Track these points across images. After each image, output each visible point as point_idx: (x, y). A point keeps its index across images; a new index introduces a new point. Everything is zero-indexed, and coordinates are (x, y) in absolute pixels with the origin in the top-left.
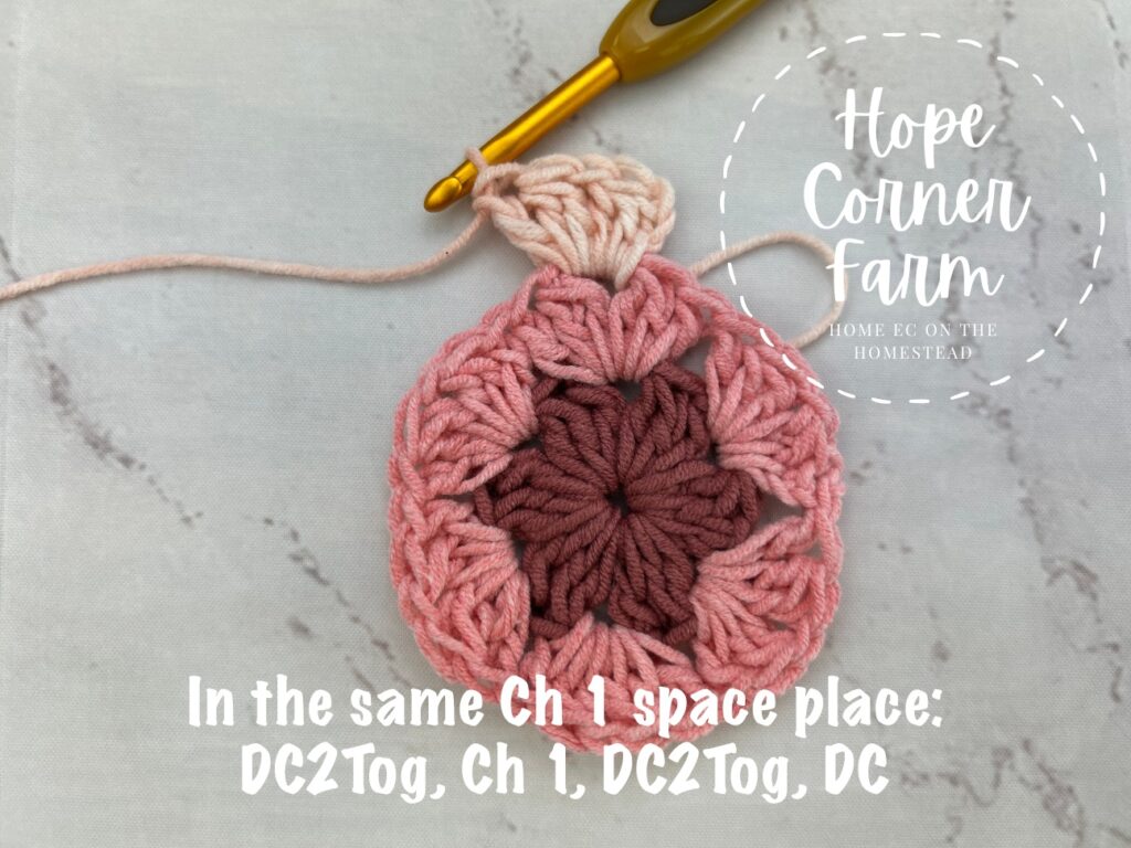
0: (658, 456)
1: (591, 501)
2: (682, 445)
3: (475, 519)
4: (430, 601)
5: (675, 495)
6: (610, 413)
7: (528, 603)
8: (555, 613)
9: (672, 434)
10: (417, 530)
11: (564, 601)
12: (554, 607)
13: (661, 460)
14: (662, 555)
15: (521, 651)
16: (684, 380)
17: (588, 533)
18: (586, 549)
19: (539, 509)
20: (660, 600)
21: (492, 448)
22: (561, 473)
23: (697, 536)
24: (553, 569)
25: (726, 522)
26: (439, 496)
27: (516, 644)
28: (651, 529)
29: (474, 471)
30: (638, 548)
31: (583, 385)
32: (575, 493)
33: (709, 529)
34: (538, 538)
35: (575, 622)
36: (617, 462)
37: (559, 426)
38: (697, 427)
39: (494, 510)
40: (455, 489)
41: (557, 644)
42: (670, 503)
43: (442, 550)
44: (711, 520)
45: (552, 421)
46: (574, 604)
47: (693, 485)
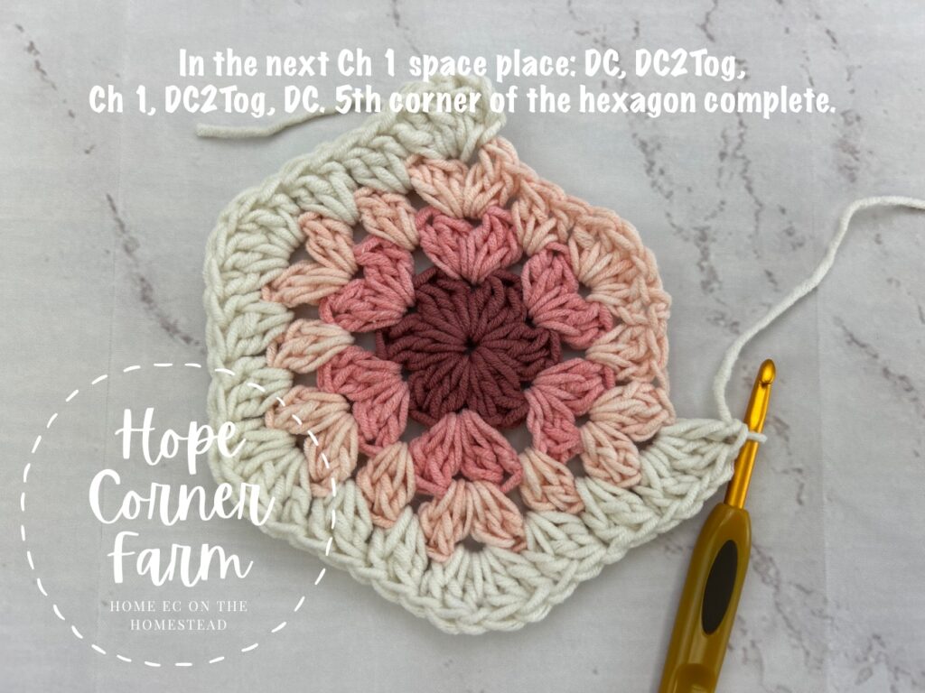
5: (492, 374)
6: (511, 316)
9: (521, 355)
11: (400, 349)
16: (557, 347)
19: (439, 307)
21: (456, 262)
23: (478, 398)
25: (494, 410)
28: (467, 371)
30: (452, 369)
31: (520, 292)
32: (461, 318)
33: (484, 400)
34: (425, 317)
36: (489, 333)
37: (487, 292)
38: (533, 367)
41: (376, 358)
42: (486, 373)
44: (490, 399)
45: (488, 288)
46: (402, 354)
47: (503, 380)
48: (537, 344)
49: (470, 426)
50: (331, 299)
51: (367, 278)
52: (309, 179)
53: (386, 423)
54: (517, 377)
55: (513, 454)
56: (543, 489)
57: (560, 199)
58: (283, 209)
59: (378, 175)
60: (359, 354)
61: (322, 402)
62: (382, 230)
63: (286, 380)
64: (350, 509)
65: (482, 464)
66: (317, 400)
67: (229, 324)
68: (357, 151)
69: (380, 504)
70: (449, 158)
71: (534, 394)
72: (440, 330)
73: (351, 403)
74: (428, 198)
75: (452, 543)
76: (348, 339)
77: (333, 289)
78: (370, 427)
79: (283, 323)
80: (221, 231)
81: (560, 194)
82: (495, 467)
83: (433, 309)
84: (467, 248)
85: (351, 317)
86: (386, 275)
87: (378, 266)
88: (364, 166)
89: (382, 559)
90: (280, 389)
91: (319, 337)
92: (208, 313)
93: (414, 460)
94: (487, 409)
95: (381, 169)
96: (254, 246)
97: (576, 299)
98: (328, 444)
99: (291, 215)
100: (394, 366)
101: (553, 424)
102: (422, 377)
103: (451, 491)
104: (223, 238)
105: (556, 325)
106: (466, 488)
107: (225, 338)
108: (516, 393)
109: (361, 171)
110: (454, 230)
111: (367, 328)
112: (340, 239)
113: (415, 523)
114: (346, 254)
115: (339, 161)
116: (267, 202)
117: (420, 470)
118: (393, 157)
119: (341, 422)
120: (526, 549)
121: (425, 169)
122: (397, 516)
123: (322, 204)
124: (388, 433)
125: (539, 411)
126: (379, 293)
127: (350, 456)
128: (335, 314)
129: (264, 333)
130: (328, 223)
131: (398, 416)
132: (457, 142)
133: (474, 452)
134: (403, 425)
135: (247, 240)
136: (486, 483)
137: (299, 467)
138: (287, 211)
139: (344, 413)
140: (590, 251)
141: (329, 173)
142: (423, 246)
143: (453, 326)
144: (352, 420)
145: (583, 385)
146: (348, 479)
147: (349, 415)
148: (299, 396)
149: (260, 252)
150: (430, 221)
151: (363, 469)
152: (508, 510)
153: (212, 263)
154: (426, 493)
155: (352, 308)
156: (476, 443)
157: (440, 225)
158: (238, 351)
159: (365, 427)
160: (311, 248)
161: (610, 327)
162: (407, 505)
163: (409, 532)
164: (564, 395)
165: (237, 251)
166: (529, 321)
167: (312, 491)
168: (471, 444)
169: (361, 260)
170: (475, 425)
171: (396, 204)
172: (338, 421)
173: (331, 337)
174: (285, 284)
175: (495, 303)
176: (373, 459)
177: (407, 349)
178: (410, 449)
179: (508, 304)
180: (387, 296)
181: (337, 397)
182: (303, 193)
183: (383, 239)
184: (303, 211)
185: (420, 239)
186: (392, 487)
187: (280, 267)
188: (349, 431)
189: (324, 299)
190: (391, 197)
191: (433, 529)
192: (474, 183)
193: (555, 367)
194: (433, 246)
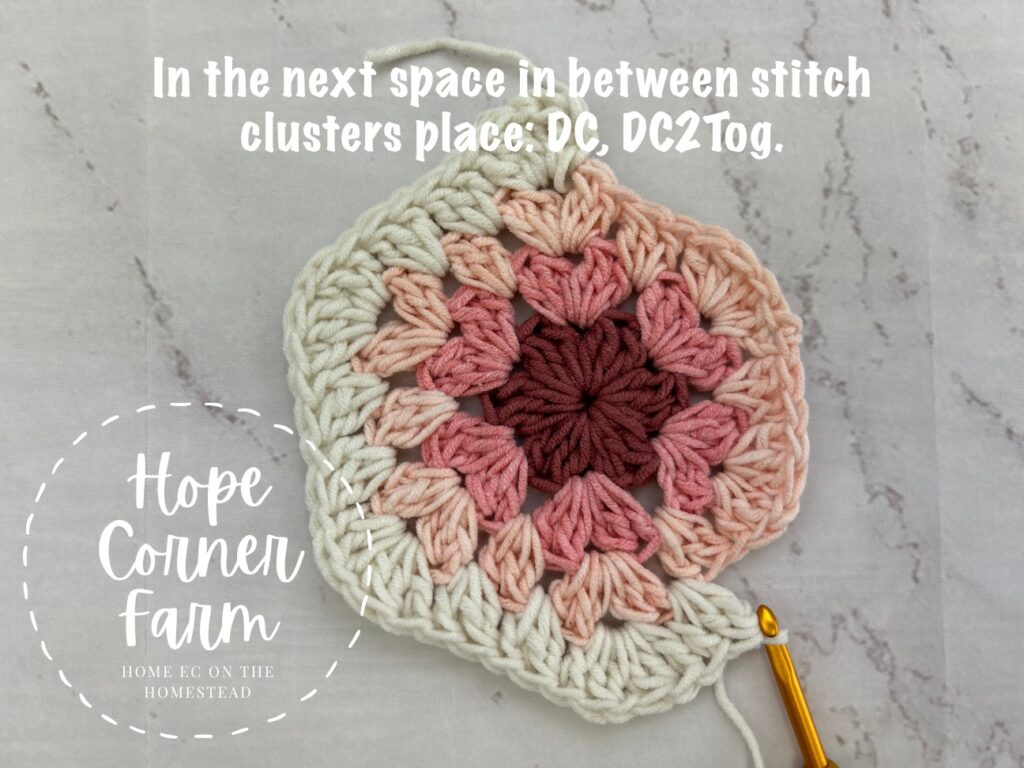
5: (616, 430)
6: (630, 361)
9: (646, 406)
11: (512, 411)
16: (685, 391)
17: (558, 397)
19: (548, 362)
20: (556, 461)
21: (560, 305)
23: (603, 458)
25: (622, 468)
28: (586, 429)
30: (572, 430)
32: (573, 374)
33: (610, 459)
34: (533, 374)
36: (607, 385)
37: (600, 337)
38: (660, 416)
42: (608, 430)
44: (617, 458)
45: (600, 331)
46: (515, 418)
47: (628, 434)
48: (663, 393)
49: (599, 489)
50: (429, 364)
51: (466, 335)
52: (392, 230)
53: (505, 495)
54: (643, 428)
55: (647, 519)
56: (684, 550)
57: (667, 221)
58: (364, 267)
59: (465, 217)
60: (466, 421)
61: (432, 479)
62: (477, 279)
63: (389, 458)
64: (476, 594)
65: (614, 531)
66: (427, 477)
67: (320, 403)
68: (440, 192)
69: (507, 586)
70: (540, 188)
71: (664, 446)
72: (551, 389)
73: (463, 476)
74: (523, 236)
75: (592, 624)
76: (454, 406)
77: (431, 352)
78: (488, 503)
79: (379, 396)
80: (298, 300)
81: (667, 215)
82: (630, 534)
83: (540, 365)
84: (571, 288)
85: (452, 380)
86: (486, 331)
87: (477, 321)
88: (448, 208)
89: (516, 646)
90: (384, 470)
91: (422, 406)
92: (294, 394)
93: (540, 533)
94: (614, 468)
95: (469, 209)
96: (337, 313)
97: (699, 334)
98: (444, 524)
99: (374, 272)
100: (507, 432)
101: (686, 475)
102: (540, 439)
103: (585, 566)
104: (302, 308)
105: (681, 368)
106: (601, 561)
107: (318, 420)
108: (644, 446)
109: (446, 216)
110: (554, 270)
111: (472, 392)
112: (431, 295)
113: (547, 606)
114: (440, 311)
115: (421, 206)
116: (345, 261)
117: (547, 543)
118: (479, 194)
119: (457, 498)
120: (673, 619)
121: (515, 203)
122: (527, 599)
123: (406, 256)
124: (508, 505)
125: (671, 464)
126: (482, 351)
127: (469, 537)
128: (435, 378)
129: (360, 409)
130: (416, 277)
131: (516, 486)
132: (547, 169)
133: (604, 518)
134: (523, 495)
135: (329, 307)
136: (619, 552)
137: (416, 554)
138: (369, 269)
139: (457, 488)
140: (705, 277)
141: (411, 220)
142: (521, 291)
143: (566, 384)
144: (468, 495)
145: (717, 431)
146: (471, 561)
147: (463, 490)
148: (405, 475)
149: (345, 319)
150: (528, 263)
151: (485, 548)
152: (649, 582)
153: (293, 338)
154: (556, 569)
155: (454, 370)
156: (606, 509)
157: (539, 267)
158: (334, 433)
159: (482, 502)
160: (400, 308)
161: (739, 362)
162: (536, 584)
163: (541, 616)
164: (696, 443)
165: (318, 320)
166: (650, 365)
167: (433, 578)
168: (601, 510)
169: (458, 316)
170: (605, 488)
171: (488, 248)
172: (451, 498)
173: (435, 405)
174: (376, 351)
175: (609, 349)
176: (495, 536)
177: (520, 412)
178: (534, 521)
179: (624, 347)
180: (490, 354)
181: (449, 472)
182: (384, 246)
183: (479, 289)
184: (386, 267)
185: (518, 284)
186: (519, 566)
187: (367, 333)
188: (466, 508)
189: (423, 363)
190: (482, 241)
191: (569, 608)
192: (571, 212)
193: (683, 413)
194: (534, 291)
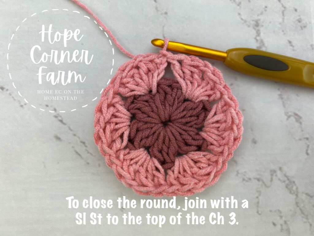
0: (153, 111)
1: (166, 132)
2: (151, 103)
3: (172, 169)
4: (199, 183)
5: (165, 106)
6: (139, 125)
7: (197, 152)
8: (200, 144)
9: (147, 106)
10: (178, 188)
11: (197, 141)
12: (199, 144)
13: (155, 110)
14: (183, 111)
15: (211, 154)
16: (130, 100)
18: (181, 134)
19: (168, 148)
20: (197, 111)
21: (150, 163)
22: (157, 141)
23: (178, 99)
24: (187, 144)
25: (174, 91)
26: (166, 180)
27: (209, 156)
28: (176, 113)
29: (157, 169)
30: (182, 118)
31: (130, 133)
32: (164, 137)
34: (177, 148)
35: (203, 138)
36: (155, 123)
37: (143, 141)
38: (145, 98)
39: (169, 163)
40: (163, 175)
41: (209, 143)
42: (167, 108)
43: (183, 180)
44: (173, 95)
45: (141, 144)
46: (198, 138)
47: (162, 100)
48: (138, 105)
94: (177, 91)
125: (155, 77)
143: (169, 135)
